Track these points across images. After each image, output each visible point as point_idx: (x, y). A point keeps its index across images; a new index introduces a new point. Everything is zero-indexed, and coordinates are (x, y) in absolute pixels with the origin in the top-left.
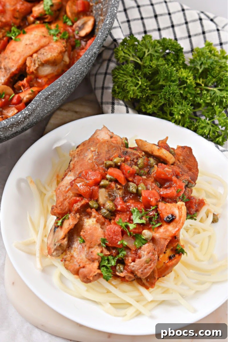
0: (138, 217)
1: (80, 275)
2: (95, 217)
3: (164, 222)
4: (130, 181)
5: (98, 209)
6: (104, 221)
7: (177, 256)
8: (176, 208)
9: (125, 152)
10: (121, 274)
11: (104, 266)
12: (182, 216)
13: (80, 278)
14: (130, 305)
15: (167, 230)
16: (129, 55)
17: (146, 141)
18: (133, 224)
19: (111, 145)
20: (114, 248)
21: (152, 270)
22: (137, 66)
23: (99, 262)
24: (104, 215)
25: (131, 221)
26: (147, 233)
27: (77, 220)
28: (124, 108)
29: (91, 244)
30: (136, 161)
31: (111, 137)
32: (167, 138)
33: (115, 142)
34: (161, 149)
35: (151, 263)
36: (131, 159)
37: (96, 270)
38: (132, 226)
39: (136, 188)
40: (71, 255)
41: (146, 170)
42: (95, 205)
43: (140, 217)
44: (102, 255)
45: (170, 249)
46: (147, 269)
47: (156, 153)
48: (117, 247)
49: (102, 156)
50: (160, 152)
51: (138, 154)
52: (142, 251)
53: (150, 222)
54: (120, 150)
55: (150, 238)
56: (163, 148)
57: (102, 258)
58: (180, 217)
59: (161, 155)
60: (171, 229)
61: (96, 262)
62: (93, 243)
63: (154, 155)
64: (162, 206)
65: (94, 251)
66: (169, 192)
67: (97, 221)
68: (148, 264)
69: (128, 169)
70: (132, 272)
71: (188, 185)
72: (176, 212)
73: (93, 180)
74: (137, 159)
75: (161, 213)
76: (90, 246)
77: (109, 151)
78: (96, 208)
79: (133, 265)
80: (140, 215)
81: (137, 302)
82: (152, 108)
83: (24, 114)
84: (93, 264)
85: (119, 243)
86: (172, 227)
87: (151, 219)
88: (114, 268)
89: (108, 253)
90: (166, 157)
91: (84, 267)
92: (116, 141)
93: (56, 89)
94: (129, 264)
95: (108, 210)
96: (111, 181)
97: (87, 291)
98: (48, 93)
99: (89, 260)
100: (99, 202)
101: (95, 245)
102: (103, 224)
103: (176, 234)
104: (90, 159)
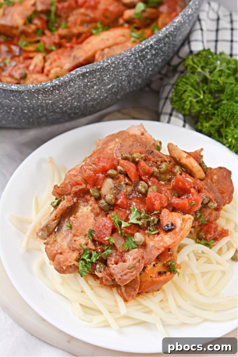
0: (136, 217)
1: (55, 261)
2: (91, 205)
3: (162, 229)
4: (142, 180)
5: (98, 199)
6: (98, 211)
7: (168, 273)
8: (180, 219)
9: (151, 152)
10: (99, 273)
11: (83, 260)
12: (185, 229)
13: (54, 264)
14: (100, 312)
15: (162, 240)
16: (198, 66)
17: (177, 146)
18: (127, 223)
19: (137, 140)
20: (101, 244)
21: (132, 278)
22: (205, 80)
23: (79, 254)
24: (101, 205)
25: (127, 220)
26: (139, 237)
27: (72, 203)
28: (182, 123)
29: (77, 232)
30: (159, 164)
31: (143, 134)
32: (202, 149)
33: (144, 140)
34: (190, 157)
35: (134, 271)
36: (154, 160)
37: (73, 260)
38: (124, 224)
39: (147, 189)
40: (55, 239)
41: (168, 177)
42: (96, 194)
43: (138, 217)
44: (85, 247)
45: (163, 263)
46: (128, 275)
47: (184, 161)
48: (103, 242)
49: (124, 148)
50: (187, 160)
51: (164, 158)
52: (129, 254)
53: (147, 227)
54: (145, 148)
55: (140, 242)
56: (191, 157)
57: (85, 251)
58: (181, 229)
59: (188, 164)
60: (167, 239)
61: (77, 253)
62: (79, 231)
63: (181, 163)
64: (165, 212)
65: (78, 240)
66: (181, 202)
67: (92, 211)
68: (130, 271)
69: (143, 166)
70: (111, 275)
71: (209, 204)
72: (179, 222)
73: (102, 166)
74: (162, 162)
75: (162, 219)
76: (75, 234)
77: (133, 145)
78: (97, 197)
79: (114, 268)
80: (138, 216)
81: (110, 312)
82: (209, 127)
83: (54, 83)
84: (72, 253)
85: (106, 238)
86: (169, 238)
87: (148, 224)
88: (93, 264)
89: (94, 248)
90: (193, 167)
91: (61, 253)
92: (146, 139)
93: (96, 68)
94: (110, 266)
95: (107, 202)
96: (121, 173)
97: (62, 284)
98: (87, 70)
99: (70, 248)
100: (101, 192)
101: (81, 234)
102: (97, 215)
103: (171, 247)
104: (111, 149)
